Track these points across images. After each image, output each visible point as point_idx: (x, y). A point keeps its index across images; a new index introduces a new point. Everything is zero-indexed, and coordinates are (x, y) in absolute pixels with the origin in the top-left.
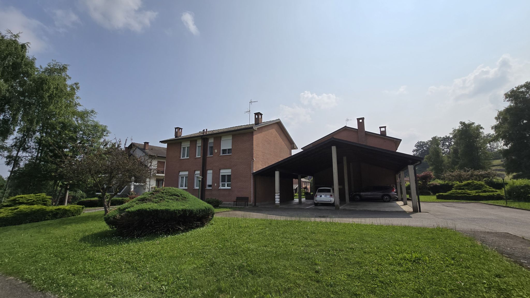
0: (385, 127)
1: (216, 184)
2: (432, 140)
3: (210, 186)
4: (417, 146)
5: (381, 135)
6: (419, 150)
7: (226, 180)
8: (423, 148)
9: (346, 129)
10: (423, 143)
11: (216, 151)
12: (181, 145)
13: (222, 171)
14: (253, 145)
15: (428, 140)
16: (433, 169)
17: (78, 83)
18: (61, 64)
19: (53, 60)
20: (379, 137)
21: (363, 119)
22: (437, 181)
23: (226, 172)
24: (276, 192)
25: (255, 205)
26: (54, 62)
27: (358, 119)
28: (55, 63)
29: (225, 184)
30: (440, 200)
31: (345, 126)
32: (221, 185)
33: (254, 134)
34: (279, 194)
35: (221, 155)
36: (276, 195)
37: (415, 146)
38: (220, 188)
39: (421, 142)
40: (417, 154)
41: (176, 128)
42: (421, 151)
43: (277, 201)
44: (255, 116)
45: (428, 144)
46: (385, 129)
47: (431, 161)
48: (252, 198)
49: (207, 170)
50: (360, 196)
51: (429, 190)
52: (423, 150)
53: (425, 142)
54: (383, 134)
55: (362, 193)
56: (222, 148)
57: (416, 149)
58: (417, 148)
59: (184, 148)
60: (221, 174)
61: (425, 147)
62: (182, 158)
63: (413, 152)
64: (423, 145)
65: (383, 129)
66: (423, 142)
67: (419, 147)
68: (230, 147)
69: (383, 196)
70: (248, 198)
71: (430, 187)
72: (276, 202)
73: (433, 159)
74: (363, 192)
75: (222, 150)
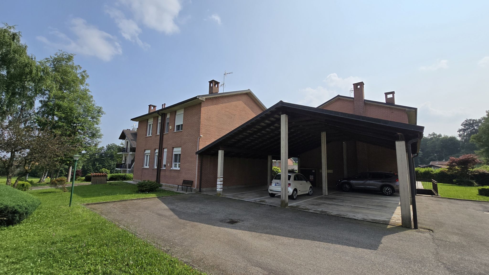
0: (393, 93)
1: (169, 164)
2: (487, 117)
3: (165, 166)
4: (464, 124)
5: (387, 103)
6: (467, 129)
7: (178, 161)
8: (473, 126)
9: (339, 98)
10: (473, 122)
11: (171, 127)
12: (147, 122)
13: (175, 149)
14: (200, 118)
15: (482, 118)
16: (484, 151)
17: (86, 71)
18: (67, 53)
19: (59, 50)
20: (384, 107)
21: (362, 84)
22: (486, 168)
23: (177, 151)
24: (218, 177)
25: (200, 191)
26: (60, 52)
27: (355, 85)
28: (62, 53)
29: (177, 164)
30: (482, 198)
31: (339, 96)
32: (173, 165)
33: (202, 105)
34: (222, 179)
35: (175, 131)
36: (218, 180)
37: (462, 125)
38: (171, 169)
39: (470, 120)
40: (464, 134)
41: (150, 106)
42: (470, 131)
43: (219, 188)
44: (210, 85)
45: (481, 123)
46: (393, 96)
47: (482, 142)
48: (196, 183)
49: (164, 149)
50: (350, 184)
51: (472, 178)
52: (473, 130)
53: (476, 121)
54: (390, 102)
55: (352, 182)
56: (176, 124)
57: (463, 128)
58: (465, 127)
59: (150, 125)
60: (174, 153)
61: (476, 126)
62: (148, 136)
63: (458, 132)
64: (473, 123)
65: (390, 96)
66: (474, 120)
67: (468, 126)
68: (182, 123)
69: (382, 187)
70: (193, 181)
71: (474, 175)
72: (217, 190)
73: (484, 138)
74: (354, 179)
75: (177, 126)
